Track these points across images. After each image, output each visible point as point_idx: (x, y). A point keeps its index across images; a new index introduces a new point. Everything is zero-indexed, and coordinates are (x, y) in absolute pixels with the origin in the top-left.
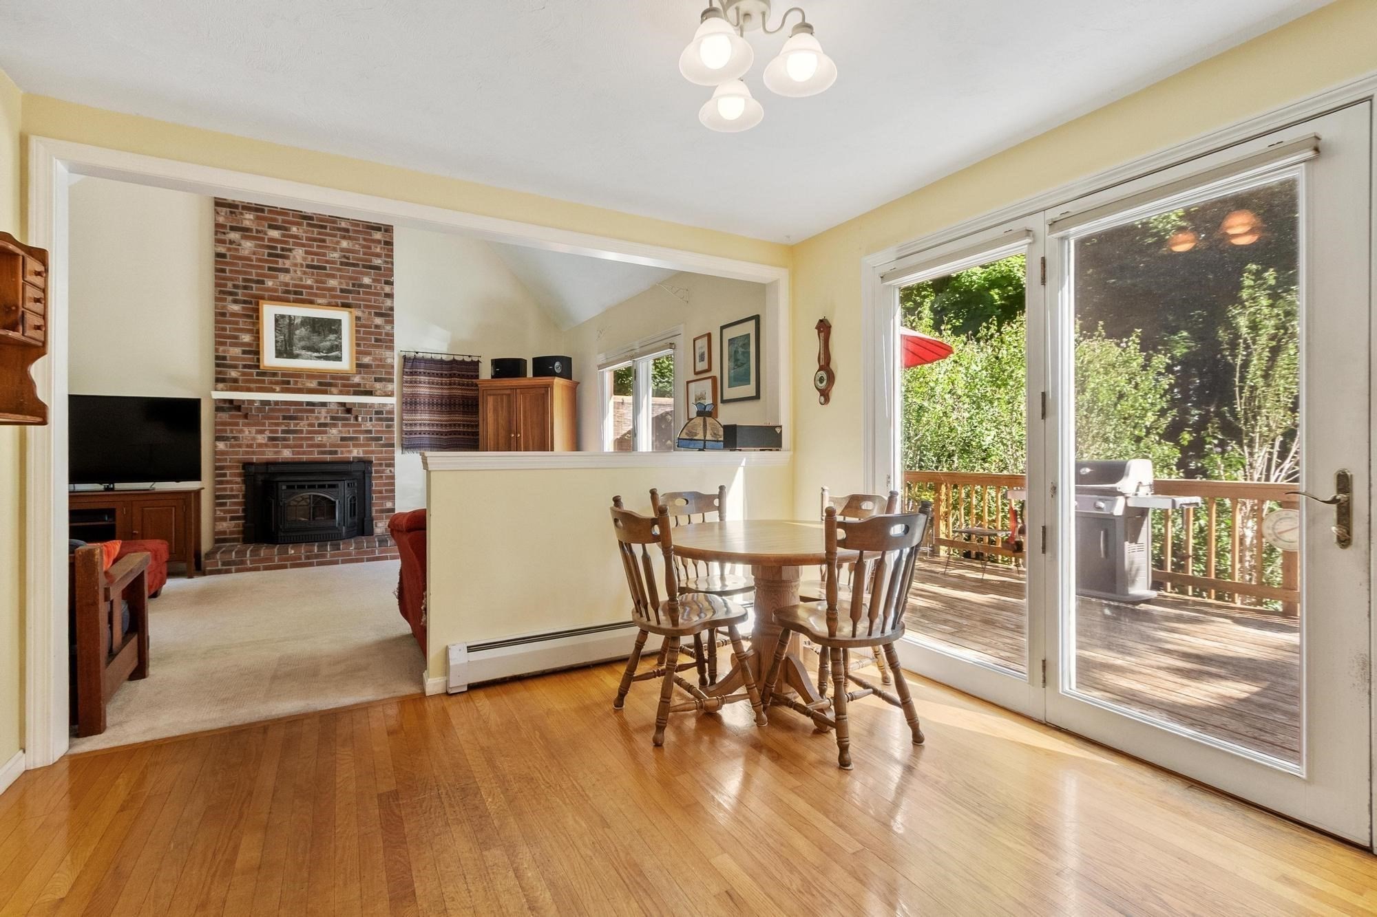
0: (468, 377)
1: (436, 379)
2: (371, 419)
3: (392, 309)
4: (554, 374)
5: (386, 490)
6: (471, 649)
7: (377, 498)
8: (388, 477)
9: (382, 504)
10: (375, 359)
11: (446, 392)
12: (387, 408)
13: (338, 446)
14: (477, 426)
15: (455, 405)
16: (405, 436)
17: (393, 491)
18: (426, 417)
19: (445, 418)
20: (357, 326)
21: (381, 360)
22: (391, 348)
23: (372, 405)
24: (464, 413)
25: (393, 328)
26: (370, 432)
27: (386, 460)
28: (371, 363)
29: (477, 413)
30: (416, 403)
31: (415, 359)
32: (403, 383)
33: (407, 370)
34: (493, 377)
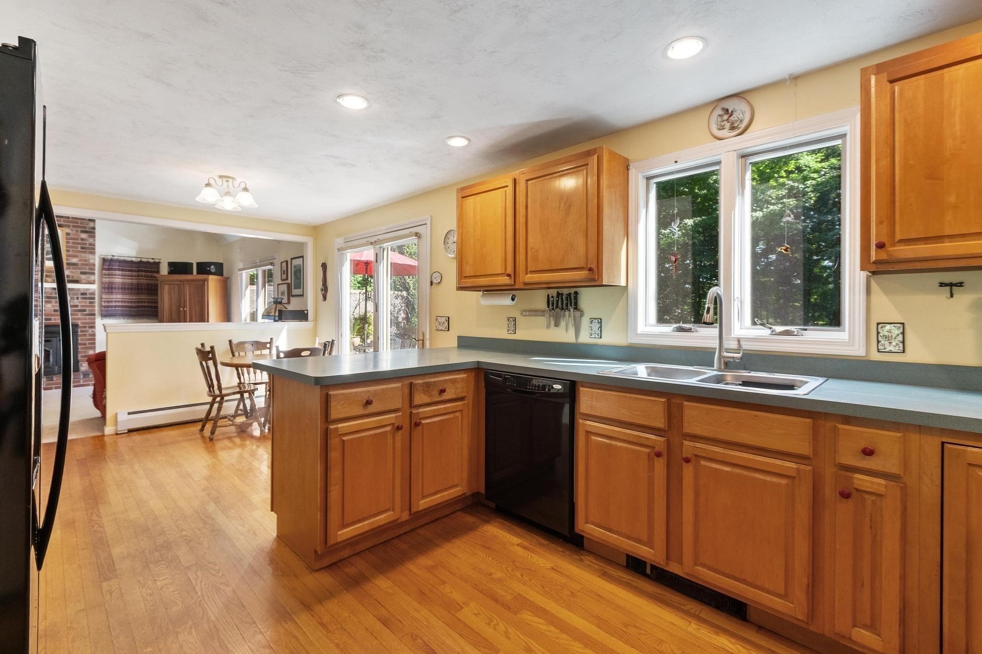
0: (151, 272)
1: (128, 273)
2: (77, 298)
3: (94, 228)
4: (210, 273)
5: (89, 343)
6: (129, 414)
7: (82, 348)
8: (90, 335)
9: (85, 352)
10: (81, 260)
11: (135, 281)
12: (90, 291)
13: (52, 315)
14: (157, 302)
15: (141, 289)
16: (104, 309)
17: (94, 343)
18: (120, 296)
19: (134, 297)
20: (67, 239)
21: (85, 260)
22: (93, 253)
23: (78, 290)
24: (148, 294)
25: (95, 240)
26: (77, 306)
27: (89, 324)
28: (77, 262)
29: (157, 294)
30: (112, 288)
31: (111, 260)
32: (102, 276)
33: (105, 267)
34: (169, 273)
